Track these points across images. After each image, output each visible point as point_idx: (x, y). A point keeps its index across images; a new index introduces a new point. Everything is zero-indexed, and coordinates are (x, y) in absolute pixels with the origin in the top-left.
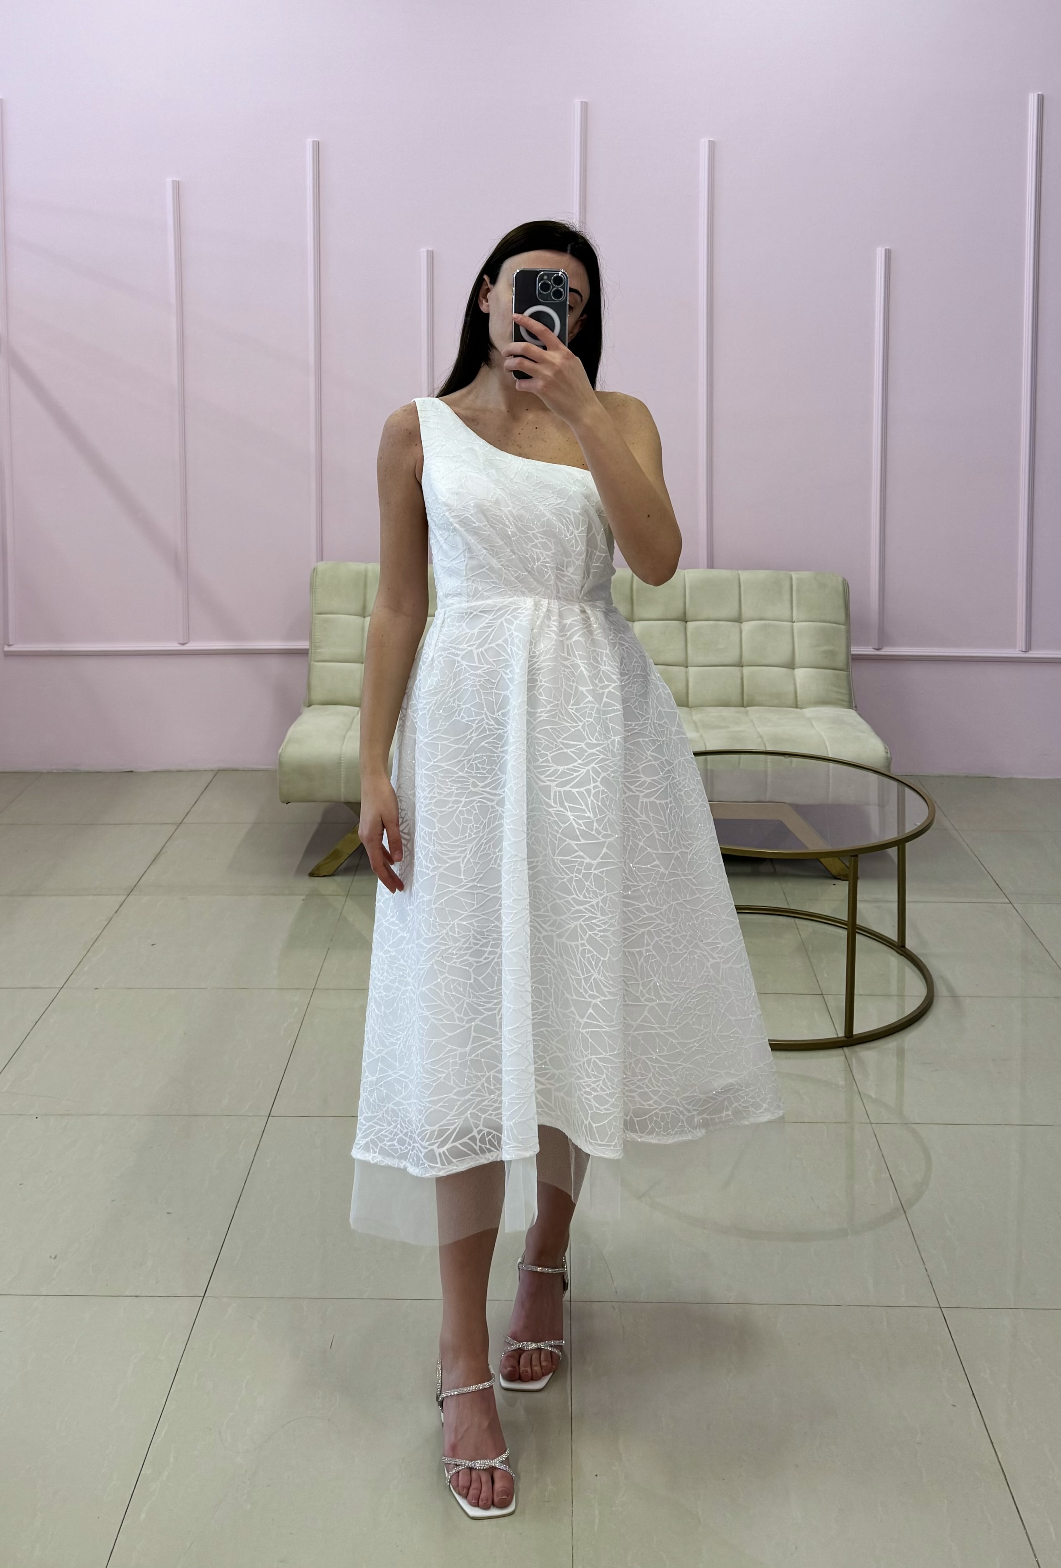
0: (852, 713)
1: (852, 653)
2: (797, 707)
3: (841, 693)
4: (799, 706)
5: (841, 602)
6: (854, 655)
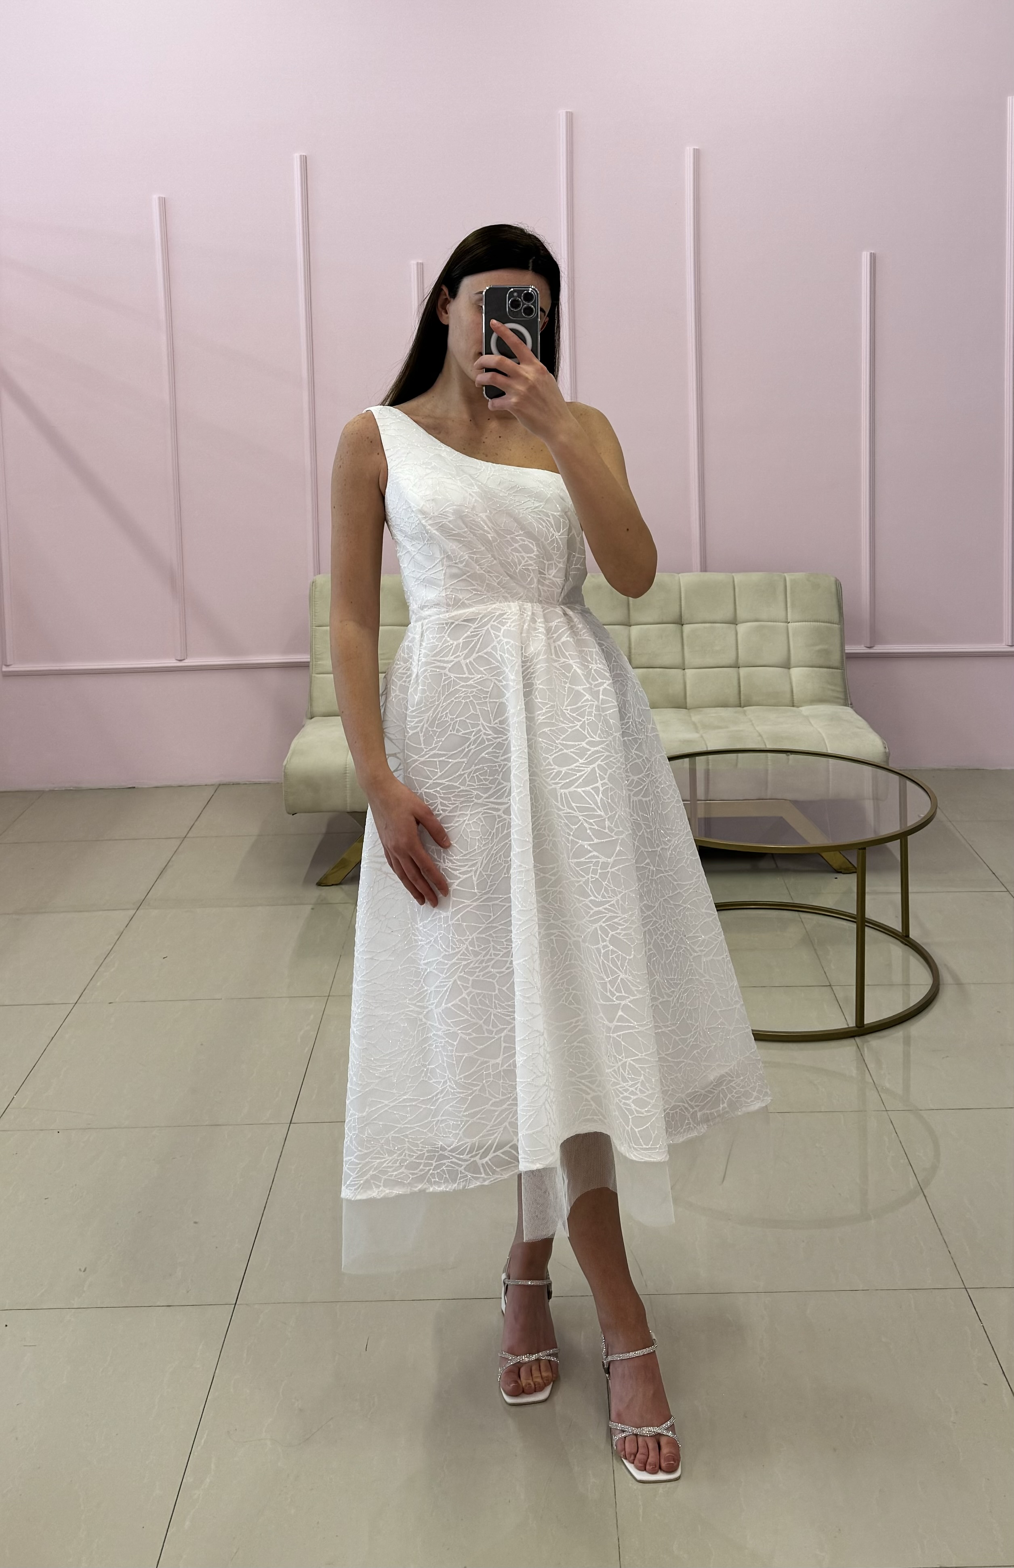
0: (849, 710)
1: (846, 651)
2: (793, 706)
3: (838, 691)
4: (795, 704)
5: (834, 602)
6: (847, 653)
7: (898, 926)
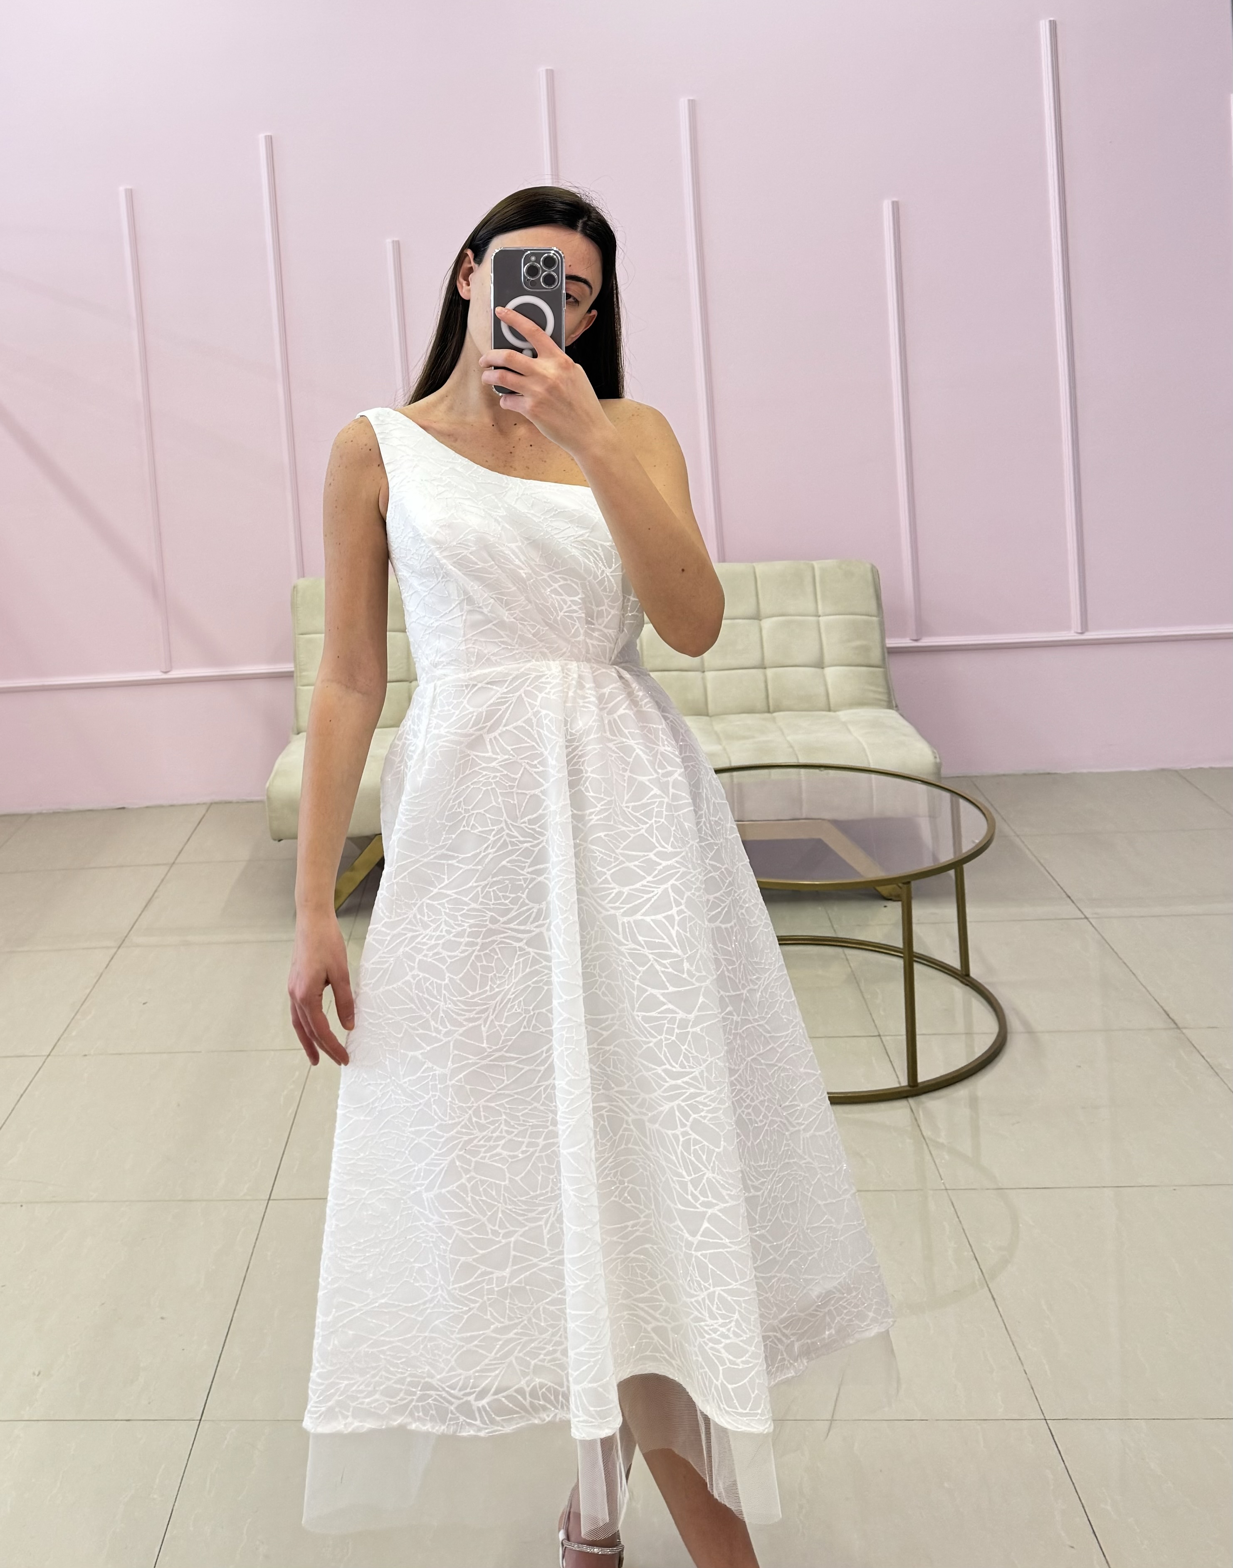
0: (893, 713)
1: (888, 645)
2: (830, 710)
3: (880, 693)
4: (832, 709)
5: (871, 591)
6: (888, 648)
7: (955, 962)
